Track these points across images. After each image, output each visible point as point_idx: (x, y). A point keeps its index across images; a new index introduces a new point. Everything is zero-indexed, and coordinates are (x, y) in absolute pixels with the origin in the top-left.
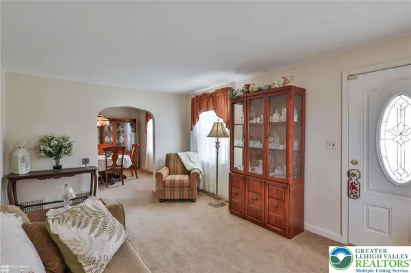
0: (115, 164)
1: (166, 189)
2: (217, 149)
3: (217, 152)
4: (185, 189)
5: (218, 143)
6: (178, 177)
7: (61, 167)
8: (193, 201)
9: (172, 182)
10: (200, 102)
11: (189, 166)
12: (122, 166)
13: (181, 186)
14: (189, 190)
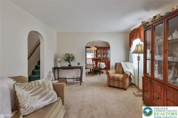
0: (97, 66)
1: (111, 80)
2: (139, 61)
3: (139, 63)
4: (120, 82)
5: (139, 57)
6: (117, 75)
7: (71, 65)
8: (126, 89)
9: (114, 77)
10: (133, 34)
11: (126, 70)
12: (99, 67)
13: (118, 80)
14: (123, 83)
